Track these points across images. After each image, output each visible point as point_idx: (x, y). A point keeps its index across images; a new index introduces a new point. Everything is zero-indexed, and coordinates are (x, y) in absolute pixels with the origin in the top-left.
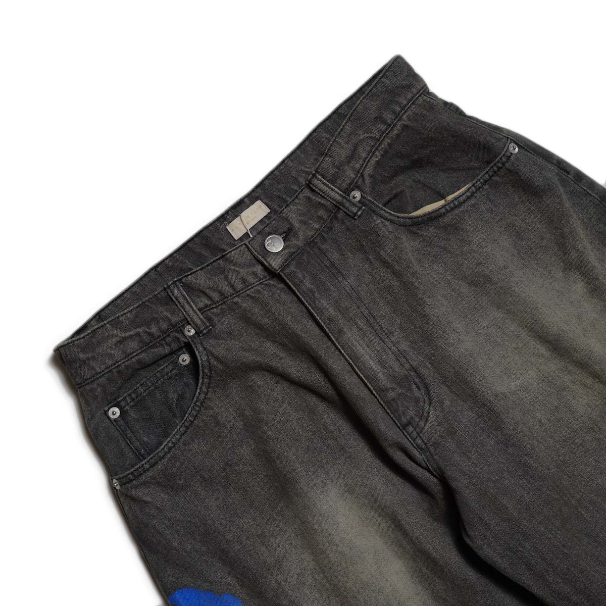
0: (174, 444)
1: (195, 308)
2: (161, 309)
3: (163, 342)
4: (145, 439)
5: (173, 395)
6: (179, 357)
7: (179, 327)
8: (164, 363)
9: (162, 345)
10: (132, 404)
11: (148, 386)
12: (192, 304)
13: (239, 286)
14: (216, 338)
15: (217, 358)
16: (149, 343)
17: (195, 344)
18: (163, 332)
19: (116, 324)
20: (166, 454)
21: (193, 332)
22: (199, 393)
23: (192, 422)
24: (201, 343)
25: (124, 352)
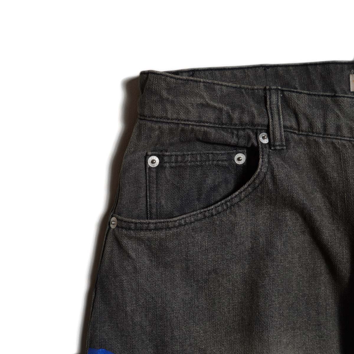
0: (186, 223)
1: (282, 122)
2: (252, 103)
3: (235, 132)
4: (163, 202)
5: (209, 181)
6: (237, 153)
7: (257, 129)
8: (222, 150)
9: (233, 133)
10: (173, 164)
11: (196, 159)
12: (281, 117)
13: (331, 130)
14: (283, 159)
15: (274, 177)
16: (223, 124)
17: (263, 152)
18: (241, 124)
19: (210, 87)
20: (175, 227)
21: (266, 141)
22: (236, 196)
23: (212, 215)
24: (269, 155)
25: (200, 117)
